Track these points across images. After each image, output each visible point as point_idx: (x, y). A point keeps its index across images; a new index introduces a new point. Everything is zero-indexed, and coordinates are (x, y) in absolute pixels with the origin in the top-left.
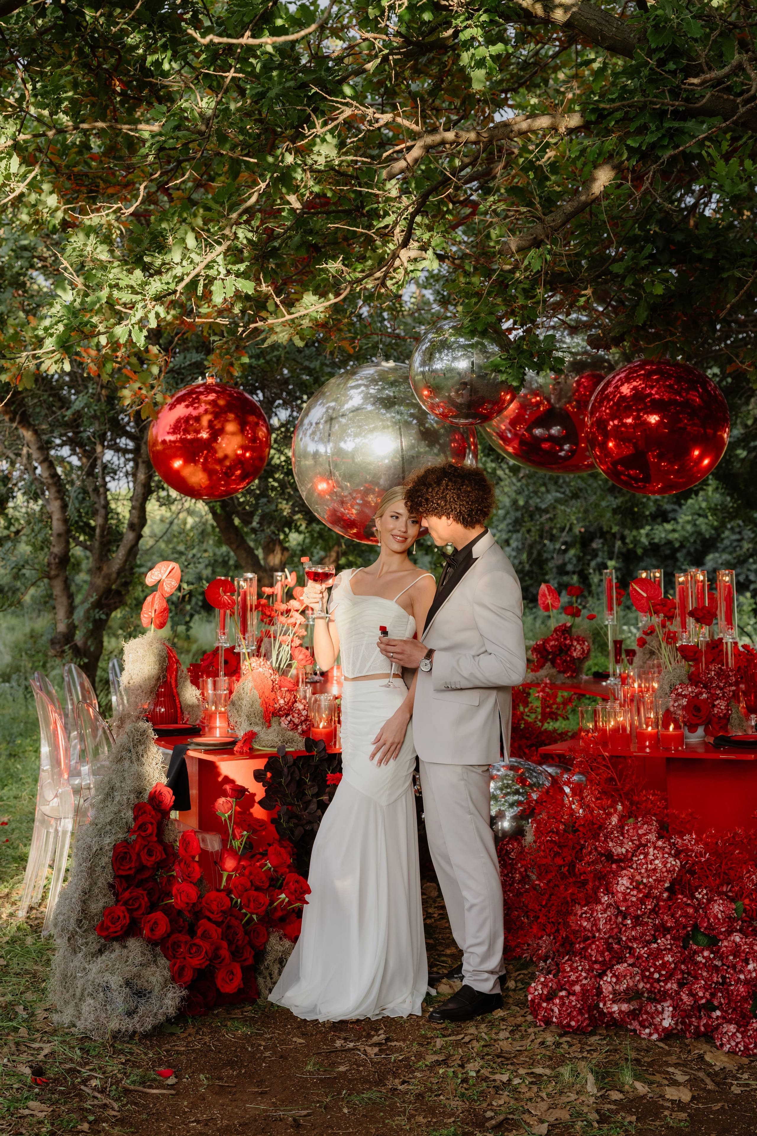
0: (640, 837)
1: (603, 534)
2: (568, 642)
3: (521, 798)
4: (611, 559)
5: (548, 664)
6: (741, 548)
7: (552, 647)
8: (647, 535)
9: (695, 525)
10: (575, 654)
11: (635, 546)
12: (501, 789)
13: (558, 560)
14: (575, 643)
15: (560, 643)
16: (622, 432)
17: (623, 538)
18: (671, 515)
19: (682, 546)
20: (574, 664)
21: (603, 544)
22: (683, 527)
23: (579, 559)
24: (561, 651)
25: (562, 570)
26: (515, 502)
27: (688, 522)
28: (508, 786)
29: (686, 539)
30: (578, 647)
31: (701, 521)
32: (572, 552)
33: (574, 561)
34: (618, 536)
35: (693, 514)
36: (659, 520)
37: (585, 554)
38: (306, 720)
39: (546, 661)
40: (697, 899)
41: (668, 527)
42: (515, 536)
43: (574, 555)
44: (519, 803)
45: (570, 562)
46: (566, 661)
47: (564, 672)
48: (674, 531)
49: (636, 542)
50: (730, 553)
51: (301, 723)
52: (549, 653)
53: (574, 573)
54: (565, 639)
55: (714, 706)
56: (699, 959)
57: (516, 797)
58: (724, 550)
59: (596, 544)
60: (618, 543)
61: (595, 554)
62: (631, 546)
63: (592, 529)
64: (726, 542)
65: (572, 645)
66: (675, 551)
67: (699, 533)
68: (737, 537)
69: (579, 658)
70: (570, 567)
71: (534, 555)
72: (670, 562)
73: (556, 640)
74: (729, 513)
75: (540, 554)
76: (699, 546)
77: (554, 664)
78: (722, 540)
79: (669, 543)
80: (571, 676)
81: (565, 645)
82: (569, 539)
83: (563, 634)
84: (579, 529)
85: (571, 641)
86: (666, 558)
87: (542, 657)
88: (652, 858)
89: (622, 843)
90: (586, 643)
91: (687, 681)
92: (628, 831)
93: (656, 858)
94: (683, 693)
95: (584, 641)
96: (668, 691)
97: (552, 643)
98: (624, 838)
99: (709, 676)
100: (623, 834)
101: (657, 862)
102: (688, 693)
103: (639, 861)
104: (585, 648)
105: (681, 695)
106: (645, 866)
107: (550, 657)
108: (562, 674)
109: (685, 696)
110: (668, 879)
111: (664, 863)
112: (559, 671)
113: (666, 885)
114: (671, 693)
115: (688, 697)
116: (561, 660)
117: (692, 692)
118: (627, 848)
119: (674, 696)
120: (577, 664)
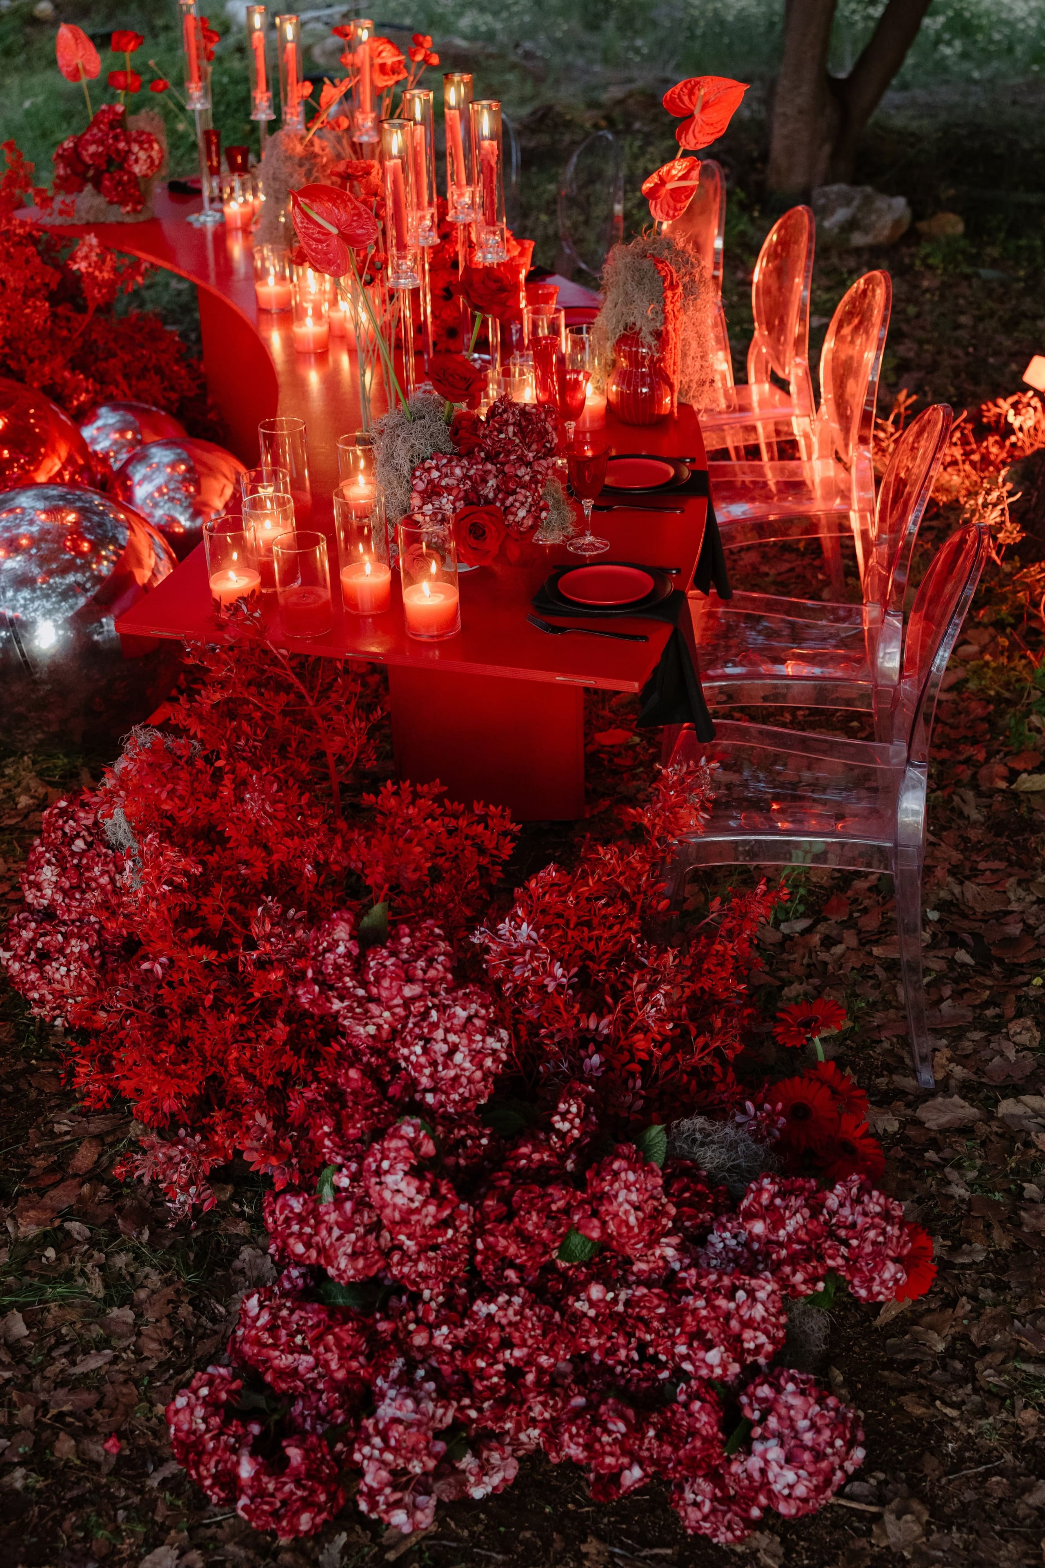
2: (122, 145)
5: (89, 188)
7: (92, 156)
10: (137, 169)
14: (135, 148)
15: (108, 147)
20: (136, 187)
24: (110, 162)
30: (142, 155)
39: (84, 180)
40: (559, 1133)
46: (120, 182)
47: (120, 202)
52: (88, 167)
54: (116, 138)
56: (581, 1306)
65: (130, 151)
69: (145, 176)
73: (99, 142)
77: (98, 187)
80: (134, 210)
81: (117, 150)
83: (111, 129)
85: (128, 143)
87: (75, 173)
88: (445, 1048)
89: (367, 1011)
90: (156, 146)
91: (449, 447)
92: (379, 977)
93: (454, 1049)
94: (443, 483)
95: (150, 142)
96: (406, 469)
97: (92, 149)
98: (371, 999)
99: (502, 436)
100: (364, 984)
101: (458, 1058)
102: (452, 482)
103: (413, 1058)
104: (154, 154)
105: (439, 485)
106: (427, 1071)
107: (91, 173)
108: (116, 207)
109: (449, 489)
110: (487, 1092)
111: (477, 1057)
112: (111, 203)
113: (482, 1102)
114: (414, 476)
115: (455, 492)
116: (111, 179)
117: (466, 477)
118: (381, 1022)
119: (421, 486)
120: (142, 186)
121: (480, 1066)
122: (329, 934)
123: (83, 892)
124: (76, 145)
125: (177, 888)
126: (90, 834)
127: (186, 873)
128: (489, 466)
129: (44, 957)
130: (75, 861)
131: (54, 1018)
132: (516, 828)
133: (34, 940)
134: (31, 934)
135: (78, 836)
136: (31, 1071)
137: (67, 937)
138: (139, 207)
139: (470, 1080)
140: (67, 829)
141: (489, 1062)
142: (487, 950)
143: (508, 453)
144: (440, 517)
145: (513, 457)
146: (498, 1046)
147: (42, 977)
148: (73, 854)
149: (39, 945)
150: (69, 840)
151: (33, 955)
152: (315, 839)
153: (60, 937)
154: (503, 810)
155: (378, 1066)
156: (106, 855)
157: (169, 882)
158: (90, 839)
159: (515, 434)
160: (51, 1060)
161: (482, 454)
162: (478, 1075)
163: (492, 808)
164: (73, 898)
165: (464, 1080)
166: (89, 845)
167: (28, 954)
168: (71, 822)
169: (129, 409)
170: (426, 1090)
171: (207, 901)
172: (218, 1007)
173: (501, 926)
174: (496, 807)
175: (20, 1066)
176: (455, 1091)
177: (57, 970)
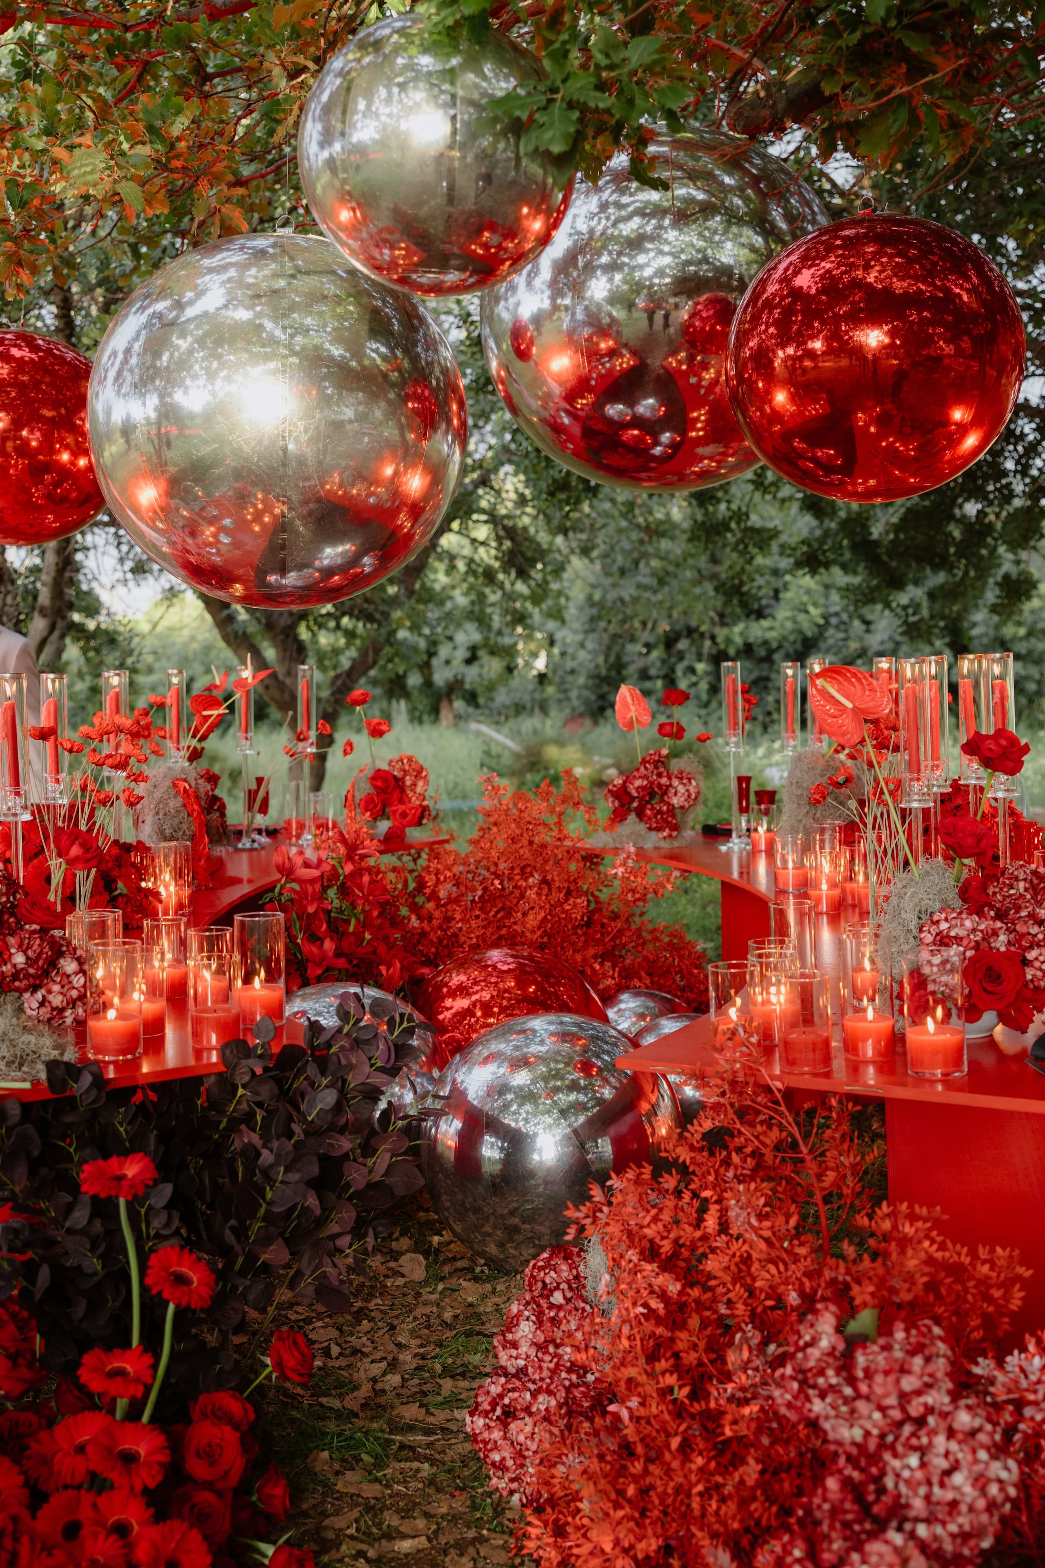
0: (904, 1397)
1: (690, 632)
2: (664, 780)
3: (582, 1098)
4: (699, 660)
5: (632, 817)
6: (847, 647)
7: (637, 789)
8: (741, 634)
9: (795, 622)
10: (675, 801)
11: (727, 646)
12: (546, 1080)
13: (640, 663)
14: (676, 783)
15: (651, 782)
16: (805, 371)
17: (713, 638)
18: (767, 611)
19: (780, 647)
20: (674, 816)
21: (691, 645)
22: (782, 626)
23: (664, 662)
24: (652, 795)
25: (644, 675)
26: (590, 598)
27: (788, 618)
28: (558, 1076)
29: (785, 638)
30: (681, 789)
31: (802, 617)
32: (655, 654)
33: (658, 664)
34: (707, 635)
35: (793, 609)
36: (753, 617)
37: (670, 656)
38: (82, 997)
39: (629, 811)
41: (765, 623)
42: (591, 636)
43: (659, 658)
44: (578, 1107)
45: (653, 664)
46: (660, 812)
47: (659, 829)
48: (771, 629)
49: (729, 641)
50: (835, 654)
51: (72, 1003)
52: (633, 799)
53: (658, 677)
54: (660, 775)
55: (1027, 963)
57: (573, 1097)
58: (827, 651)
59: (683, 645)
60: (708, 643)
61: (681, 657)
62: (722, 646)
63: (678, 627)
64: (831, 641)
65: (671, 786)
66: (771, 652)
67: (800, 632)
68: (841, 635)
69: (682, 807)
70: (653, 672)
71: (612, 659)
72: (765, 666)
73: (644, 777)
74: (864, 594)
75: (618, 657)
76: (799, 647)
77: (641, 816)
78: (825, 639)
79: (766, 643)
80: (669, 836)
81: (660, 786)
82: (651, 640)
83: (656, 768)
84: (664, 626)
85: (670, 778)
86: (761, 660)
87: (622, 805)
88: (944, 1464)
89: (853, 1411)
90: (694, 783)
91: (958, 903)
92: (869, 1374)
93: (955, 1467)
94: (953, 934)
95: (689, 780)
96: (913, 925)
97: (638, 783)
98: (858, 1396)
99: (1012, 892)
100: (852, 1381)
101: (958, 1478)
102: (962, 933)
103: (906, 1474)
104: (692, 790)
105: (948, 936)
106: (922, 1490)
107: (635, 804)
108: (654, 833)
109: (958, 940)
110: (991, 1530)
111: (980, 1482)
112: (650, 829)
113: (986, 1544)
114: (921, 931)
115: (965, 942)
116: (652, 809)
117: (974, 930)
118: (869, 1426)
119: (929, 939)
120: (679, 816)
121: (983, 1491)
122: (812, 1326)
123: (557, 1346)
124: (625, 782)
125: (651, 1314)
126: (571, 1289)
127: (663, 1295)
128: (999, 924)
129: (509, 1415)
130: (552, 1314)
131: (512, 1492)
132: (1026, 1273)
133: (501, 1396)
134: (500, 1389)
135: (557, 1288)
136: (482, 1540)
137: (534, 1395)
138: (674, 834)
139: (971, 1509)
140: (548, 1281)
141: (993, 1490)
142: (992, 1381)
143: (1018, 909)
144: (948, 966)
145: (1024, 913)
146: (1004, 1475)
147: (505, 1438)
148: (551, 1306)
149: (506, 1401)
150: (547, 1292)
151: (499, 1411)
152: (803, 1264)
153: (528, 1396)
154: (1012, 1251)
155: (861, 1482)
156: (584, 1310)
157: (645, 1305)
158: (569, 1295)
159: (1026, 890)
160: (503, 1532)
161: (992, 913)
162: (981, 1504)
163: (999, 1250)
164: (546, 1352)
165: (964, 1508)
166: (568, 1300)
167: (493, 1410)
168: (552, 1273)
169: (651, 996)
170: (917, 1520)
171: (683, 1335)
172: (686, 1448)
173: (1009, 1359)
174: (1004, 1249)
175: (471, 1534)
176: (954, 1521)
177: (522, 1429)
